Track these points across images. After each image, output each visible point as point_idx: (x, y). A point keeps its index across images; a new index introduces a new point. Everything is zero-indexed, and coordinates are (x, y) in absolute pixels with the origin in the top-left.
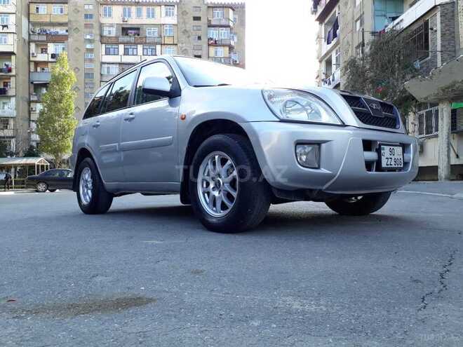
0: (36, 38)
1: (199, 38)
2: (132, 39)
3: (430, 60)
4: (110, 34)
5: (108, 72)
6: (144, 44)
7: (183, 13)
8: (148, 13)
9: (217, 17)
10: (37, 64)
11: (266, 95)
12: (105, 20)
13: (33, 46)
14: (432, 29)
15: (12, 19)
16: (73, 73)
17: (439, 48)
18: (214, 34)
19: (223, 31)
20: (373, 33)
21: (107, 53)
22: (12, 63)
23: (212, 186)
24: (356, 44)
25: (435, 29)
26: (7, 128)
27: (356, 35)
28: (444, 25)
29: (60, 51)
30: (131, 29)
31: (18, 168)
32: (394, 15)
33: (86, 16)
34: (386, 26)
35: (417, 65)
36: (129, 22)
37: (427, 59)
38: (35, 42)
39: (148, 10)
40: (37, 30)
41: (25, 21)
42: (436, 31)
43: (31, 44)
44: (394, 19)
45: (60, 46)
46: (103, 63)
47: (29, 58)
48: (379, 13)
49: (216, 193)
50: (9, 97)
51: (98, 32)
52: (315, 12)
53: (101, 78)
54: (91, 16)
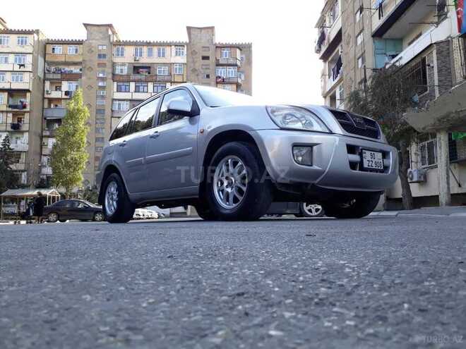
0: (51, 76)
1: (208, 76)
2: (143, 77)
3: (428, 94)
4: (122, 72)
5: (119, 108)
6: (154, 81)
7: (192, 53)
8: (159, 53)
9: (225, 56)
10: (51, 100)
11: (269, 110)
12: (118, 60)
13: (47, 84)
14: (429, 65)
15: (29, 59)
16: (86, 109)
17: (436, 83)
18: (222, 72)
19: (232, 69)
20: (374, 70)
21: (119, 90)
22: (27, 100)
23: (225, 184)
24: (359, 80)
25: (431, 65)
26: (18, 162)
27: (358, 73)
28: (440, 61)
29: (73, 88)
30: (143, 67)
31: (29, 201)
32: (394, 53)
33: (100, 56)
34: (386, 64)
35: (416, 98)
36: (141, 61)
37: (426, 93)
38: (50, 80)
39: (159, 50)
40: (53, 69)
41: (41, 60)
42: (433, 67)
43: (46, 81)
44: (394, 57)
45: (74, 84)
46: (114, 100)
47: (43, 95)
48: (380, 52)
49: (229, 190)
50: (23, 132)
51: (110, 71)
52: (318, 51)
53: (112, 114)
54: (104, 56)
